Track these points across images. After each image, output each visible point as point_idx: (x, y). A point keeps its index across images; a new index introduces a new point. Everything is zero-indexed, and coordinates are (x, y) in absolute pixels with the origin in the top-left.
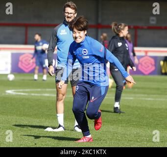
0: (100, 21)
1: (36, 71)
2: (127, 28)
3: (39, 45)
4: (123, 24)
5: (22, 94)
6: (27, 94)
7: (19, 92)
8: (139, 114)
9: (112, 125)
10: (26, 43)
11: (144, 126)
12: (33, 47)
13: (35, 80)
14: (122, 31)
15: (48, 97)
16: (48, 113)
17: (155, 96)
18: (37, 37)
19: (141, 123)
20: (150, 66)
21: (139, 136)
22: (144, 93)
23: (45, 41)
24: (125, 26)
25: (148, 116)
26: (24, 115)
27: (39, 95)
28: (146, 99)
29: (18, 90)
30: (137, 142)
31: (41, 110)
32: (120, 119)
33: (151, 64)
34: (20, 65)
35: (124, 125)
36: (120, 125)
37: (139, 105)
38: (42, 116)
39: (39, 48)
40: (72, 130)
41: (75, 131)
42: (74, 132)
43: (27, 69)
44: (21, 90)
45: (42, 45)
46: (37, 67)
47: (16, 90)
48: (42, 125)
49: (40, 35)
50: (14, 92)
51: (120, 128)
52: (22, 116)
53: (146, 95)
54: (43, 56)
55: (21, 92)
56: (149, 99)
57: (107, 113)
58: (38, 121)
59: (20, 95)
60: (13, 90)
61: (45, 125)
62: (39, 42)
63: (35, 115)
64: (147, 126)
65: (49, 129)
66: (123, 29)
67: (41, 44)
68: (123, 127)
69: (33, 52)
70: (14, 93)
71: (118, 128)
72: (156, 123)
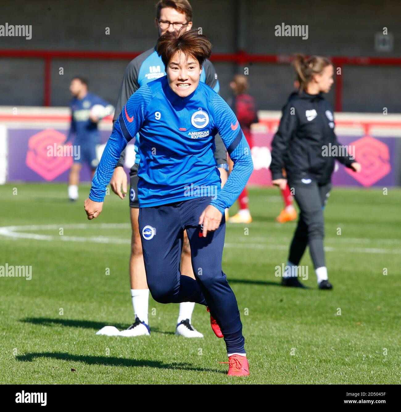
0: (242, 44)
1: (74, 177)
2: (329, 70)
3: (81, 108)
4: (320, 60)
5: (37, 237)
6: (49, 238)
7: (29, 232)
8: (348, 290)
9: (276, 319)
10: (46, 102)
11: (360, 321)
12: (65, 112)
13: (72, 200)
14: (318, 78)
15: (107, 245)
16: (106, 288)
17: (389, 242)
18: (78, 87)
19: (352, 316)
20: (378, 163)
21: (349, 349)
22: (362, 236)
23: (97, 99)
24: (326, 64)
25: (371, 296)
26: (41, 294)
27: (82, 239)
28: (368, 250)
29: (27, 228)
30: (343, 364)
31: (86, 279)
32: (298, 302)
33: (380, 157)
34: (31, 162)
35: (309, 319)
36: (298, 320)
37: (348, 268)
38: (89, 295)
39: (82, 116)
40: (170, 333)
41: (179, 335)
42: (174, 339)
43: (50, 171)
44: (34, 227)
45: (90, 108)
46: (77, 167)
47: (20, 228)
48: (90, 319)
49: (84, 81)
50: (17, 231)
51: (297, 327)
52: (36, 297)
53: (367, 241)
54: (93, 137)
55: (35, 232)
56: (374, 250)
57: (264, 288)
58: (79, 308)
59: (32, 241)
60: (13, 228)
61: (98, 319)
62: (82, 101)
63: (72, 292)
64: (368, 322)
65: (109, 331)
66: (320, 73)
67: (86, 104)
68: (306, 324)
69: (65, 125)
70: (15, 236)
71: (292, 328)
72: (392, 315)
